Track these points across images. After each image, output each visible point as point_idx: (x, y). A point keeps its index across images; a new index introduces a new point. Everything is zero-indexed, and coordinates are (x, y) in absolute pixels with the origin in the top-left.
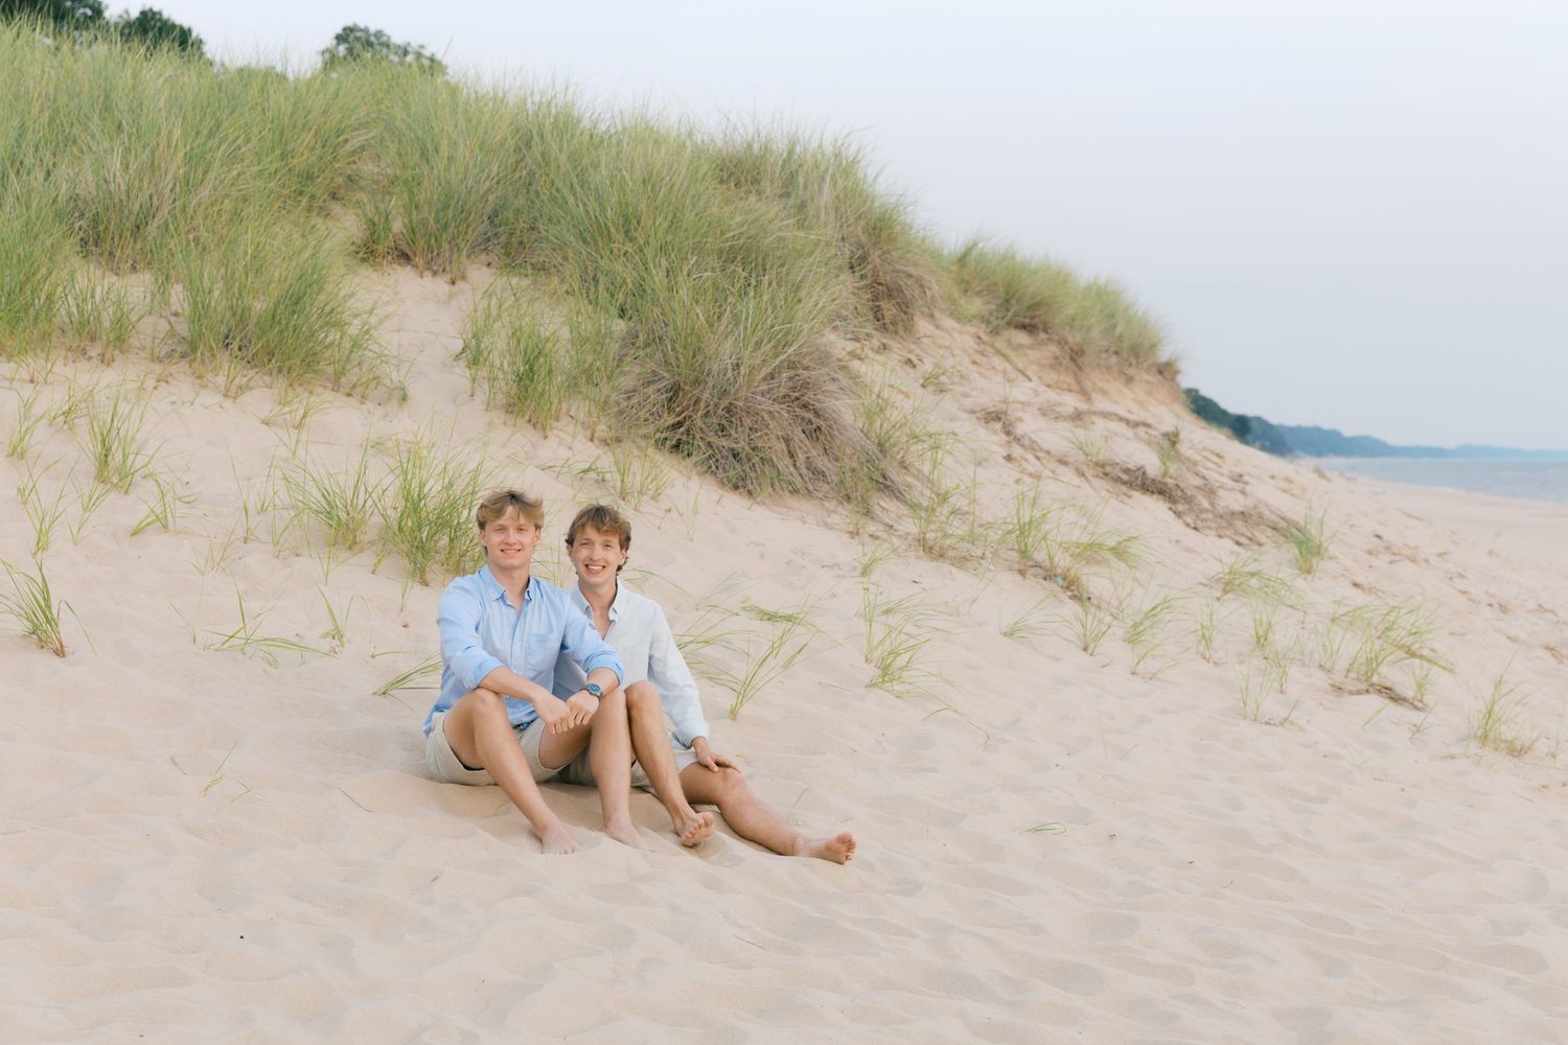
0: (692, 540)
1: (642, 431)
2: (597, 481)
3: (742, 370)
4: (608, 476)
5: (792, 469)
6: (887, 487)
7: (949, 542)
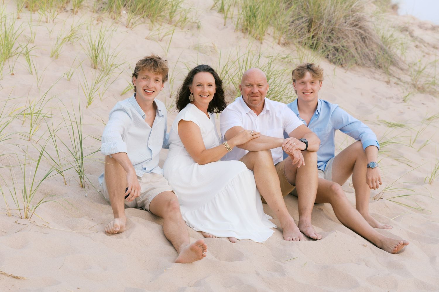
5: (357, 55)
7: (427, 86)
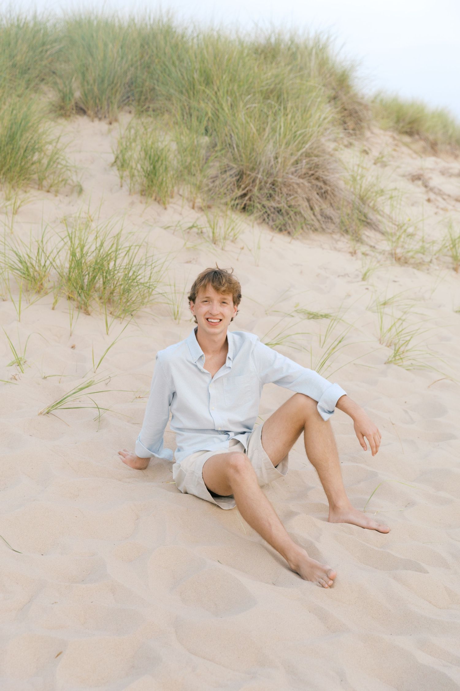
0: (258, 266)
1: (223, 201)
2: (198, 234)
3: (280, 160)
4: (204, 230)
5: (313, 217)
6: (368, 223)
7: (410, 254)
